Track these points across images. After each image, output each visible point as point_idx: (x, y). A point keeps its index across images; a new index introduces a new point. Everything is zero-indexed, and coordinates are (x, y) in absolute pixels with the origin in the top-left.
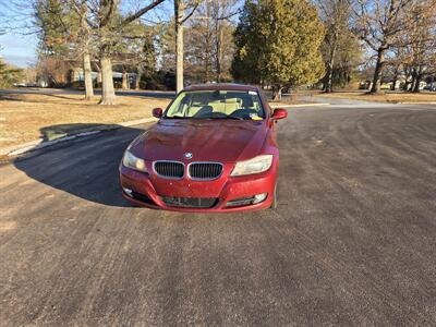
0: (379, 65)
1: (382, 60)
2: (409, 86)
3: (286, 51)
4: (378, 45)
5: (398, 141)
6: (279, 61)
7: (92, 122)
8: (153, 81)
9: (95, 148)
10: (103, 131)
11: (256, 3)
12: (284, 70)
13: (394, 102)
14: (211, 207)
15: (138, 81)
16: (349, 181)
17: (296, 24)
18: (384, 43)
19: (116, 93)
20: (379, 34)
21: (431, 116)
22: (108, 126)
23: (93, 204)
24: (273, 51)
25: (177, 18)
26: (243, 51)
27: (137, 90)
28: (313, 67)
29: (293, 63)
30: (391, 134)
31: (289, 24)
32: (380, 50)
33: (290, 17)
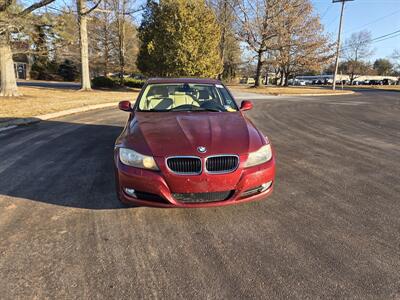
0: (260, 64)
1: (262, 60)
2: (279, 81)
3: (190, 48)
4: (258, 48)
5: (306, 126)
6: (185, 57)
7: (7, 116)
8: (46, 71)
9: (24, 146)
10: (20, 126)
11: (158, 2)
12: (190, 65)
13: (276, 94)
14: (226, 199)
15: (28, 71)
16: (300, 163)
17: (198, 25)
18: (262, 46)
19: (19, 84)
20: (259, 40)
21: (310, 105)
22: (25, 119)
23: (74, 209)
24: (179, 47)
25: (79, 9)
26: (150, 45)
27: (28, 80)
28: (213, 63)
29: (198, 59)
30: (296, 121)
31: (192, 24)
32: (260, 52)
33: (193, 19)
